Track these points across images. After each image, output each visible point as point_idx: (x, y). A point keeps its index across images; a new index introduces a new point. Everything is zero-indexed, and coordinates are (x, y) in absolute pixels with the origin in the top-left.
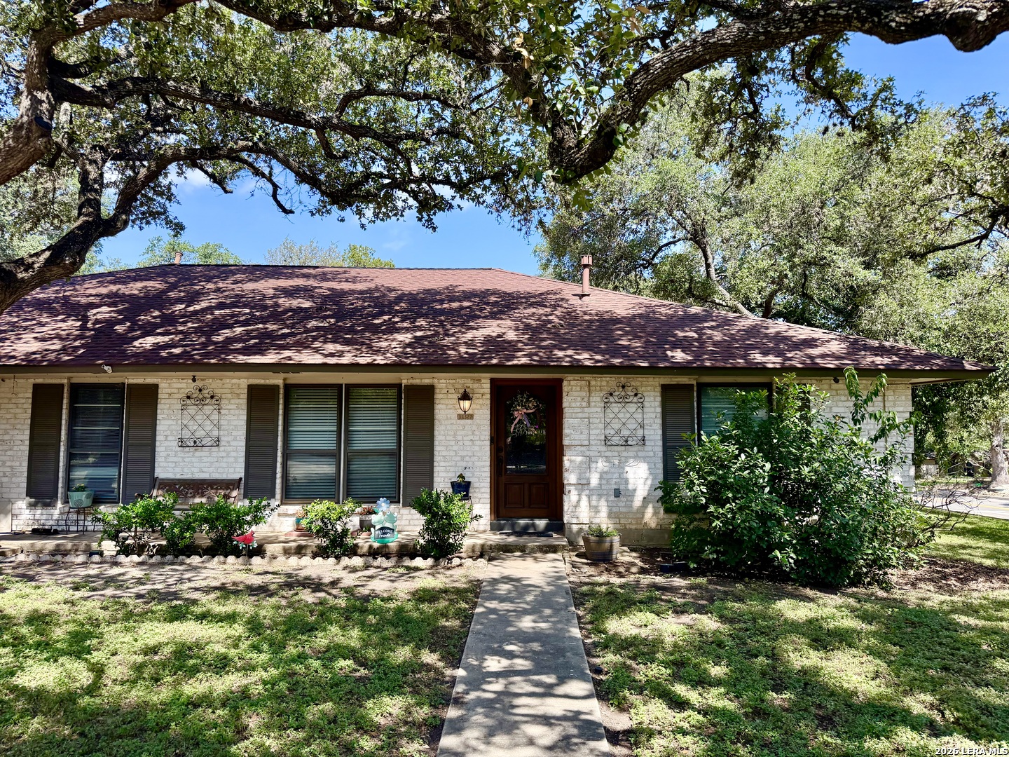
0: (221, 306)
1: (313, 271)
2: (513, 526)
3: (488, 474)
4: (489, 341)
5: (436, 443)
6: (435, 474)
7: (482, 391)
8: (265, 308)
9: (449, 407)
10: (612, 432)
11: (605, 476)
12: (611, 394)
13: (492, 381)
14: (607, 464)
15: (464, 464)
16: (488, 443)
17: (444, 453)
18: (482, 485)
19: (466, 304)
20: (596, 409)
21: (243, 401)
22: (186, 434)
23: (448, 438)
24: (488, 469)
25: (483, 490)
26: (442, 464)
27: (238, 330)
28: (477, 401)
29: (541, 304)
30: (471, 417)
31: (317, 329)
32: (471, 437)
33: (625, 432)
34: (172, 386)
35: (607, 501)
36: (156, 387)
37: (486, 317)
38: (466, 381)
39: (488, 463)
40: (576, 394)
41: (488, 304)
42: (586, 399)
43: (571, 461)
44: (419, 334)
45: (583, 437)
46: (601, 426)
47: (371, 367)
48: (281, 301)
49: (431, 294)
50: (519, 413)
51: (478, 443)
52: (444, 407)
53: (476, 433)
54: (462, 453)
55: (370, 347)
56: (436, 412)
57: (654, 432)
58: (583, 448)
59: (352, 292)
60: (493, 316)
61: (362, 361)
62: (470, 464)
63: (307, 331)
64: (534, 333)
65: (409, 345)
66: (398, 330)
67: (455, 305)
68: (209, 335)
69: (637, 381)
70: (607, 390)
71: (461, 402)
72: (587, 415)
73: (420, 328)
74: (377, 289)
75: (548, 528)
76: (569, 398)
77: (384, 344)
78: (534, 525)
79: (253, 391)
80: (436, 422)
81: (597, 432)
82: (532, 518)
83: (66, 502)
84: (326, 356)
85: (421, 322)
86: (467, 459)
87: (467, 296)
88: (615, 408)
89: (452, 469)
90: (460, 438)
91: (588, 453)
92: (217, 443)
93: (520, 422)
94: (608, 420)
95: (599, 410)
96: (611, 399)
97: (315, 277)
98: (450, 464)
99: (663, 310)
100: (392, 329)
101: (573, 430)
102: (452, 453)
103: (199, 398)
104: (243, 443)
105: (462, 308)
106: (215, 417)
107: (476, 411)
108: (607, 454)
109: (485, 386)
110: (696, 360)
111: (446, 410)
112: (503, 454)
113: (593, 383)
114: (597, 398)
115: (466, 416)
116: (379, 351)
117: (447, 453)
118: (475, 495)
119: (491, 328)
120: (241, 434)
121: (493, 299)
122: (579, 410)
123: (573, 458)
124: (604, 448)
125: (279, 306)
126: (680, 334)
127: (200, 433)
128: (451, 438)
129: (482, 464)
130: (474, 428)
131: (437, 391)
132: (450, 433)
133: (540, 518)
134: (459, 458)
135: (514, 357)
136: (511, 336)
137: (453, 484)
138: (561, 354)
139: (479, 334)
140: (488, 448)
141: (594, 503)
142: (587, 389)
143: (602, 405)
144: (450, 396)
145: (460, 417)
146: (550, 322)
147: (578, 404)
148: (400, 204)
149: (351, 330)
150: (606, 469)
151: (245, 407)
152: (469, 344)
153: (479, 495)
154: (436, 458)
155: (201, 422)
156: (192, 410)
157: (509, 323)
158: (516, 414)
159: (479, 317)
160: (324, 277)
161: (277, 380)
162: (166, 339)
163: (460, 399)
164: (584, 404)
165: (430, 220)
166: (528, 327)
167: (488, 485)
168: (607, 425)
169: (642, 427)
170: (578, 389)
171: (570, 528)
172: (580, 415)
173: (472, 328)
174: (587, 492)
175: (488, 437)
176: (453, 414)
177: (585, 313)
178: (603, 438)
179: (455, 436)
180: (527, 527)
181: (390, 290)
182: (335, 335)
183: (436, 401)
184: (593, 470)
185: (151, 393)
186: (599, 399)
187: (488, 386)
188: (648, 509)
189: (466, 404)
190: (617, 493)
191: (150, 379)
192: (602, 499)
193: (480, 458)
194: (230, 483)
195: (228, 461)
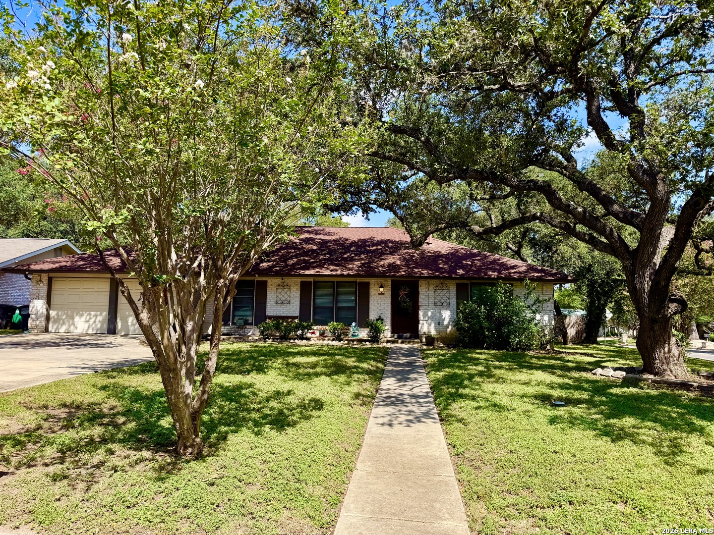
0: (281, 248)
1: (310, 229)
3: (390, 316)
4: (390, 265)
5: (370, 304)
6: (370, 315)
7: (388, 285)
8: (299, 249)
9: (375, 290)
10: (437, 301)
12: (437, 286)
13: (392, 281)
15: (381, 312)
16: (390, 304)
17: (373, 308)
18: (388, 319)
19: (379, 247)
20: (431, 292)
21: (299, 287)
22: (278, 299)
23: (375, 302)
24: (390, 314)
25: (388, 321)
26: (372, 312)
27: (295, 260)
28: (386, 288)
30: (383, 294)
31: (324, 260)
32: (384, 302)
33: (442, 301)
34: (273, 282)
36: (266, 282)
37: (388, 254)
38: (382, 281)
39: (390, 312)
40: (424, 286)
41: (388, 247)
42: (428, 288)
43: (421, 312)
44: (363, 262)
45: (426, 302)
46: (433, 298)
47: (349, 275)
48: (304, 246)
49: (364, 241)
50: (402, 293)
51: (386, 304)
52: (373, 290)
53: (386, 300)
54: (380, 308)
55: (346, 268)
56: (370, 292)
57: (453, 301)
58: (426, 307)
59: (331, 241)
60: (392, 253)
61: (345, 273)
62: (383, 312)
63: (321, 260)
64: (407, 261)
65: (360, 267)
66: (355, 260)
67: (375, 248)
68: (285, 261)
69: (447, 282)
70: (435, 285)
72: (428, 294)
73: (363, 259)
74: (340, 239)
76: (421, 288)
77: (351, 266)
79: (302, 283)
80: (370, 296)
81: (432, 300)
82: (406, 333)
83: (233, 324)
84: (332, 271)
85: (363, 256)
86: (382, 310)
87: (380, 242)
88: (439, 291)
89: (376, 314)
90: (379, 302)
91: (428, 309)
92: (289, 302)
93: (403, 296)
94: (436, 296)
96: (437, 288)
97: (312, 232)
98: (375, 312)
99: (461, 251)
100: (352, 260)
101: (423, 300)
102: (376, 308)
103: (283, 286)
104: (299, 303)
105: (378, 249)
106: (288, 293)
107: (386, 292)
108: (435, 308)
110: (466, 273)
111: (374, 292)
112: (396, 309)
113: (430, 281)
114: (431, 288)
115: (382, 294)
116: (350, 269)
118: (385, 322)
119: (390, 259)
120: (298, 299)
121: (390, 245)
122: (425, 292)
123: (422, 310)
124: (434, 306)
125: (304, 248)
126: (464, 262)
127: (283, 299)
129: (388, 312)
130: (385, 298)
131: (371, 284)
132: (375, 300)
133: (409, 333)
134: (379, 310)
135: (399, 272)
136: (398, 263)
137: (377, 318)
138: (416, 270)
139: (386, 262)
140: (390, 306)
142: (428, 285)
143: (434, 290)
144: (376, 286)
145: (379, 294)
146: (414, 256)
147: (425, 290)
148: (355, 210)
149: (336, 260)
151: (299, 289)
152: (383, 266)
153: (387, 324)
154: (370, 310)
155: (283, 295)
156: (280, 290)
157: (398, 257)
159: (385, 254)
160: (316, 232)
161: (311, 279)
162: (271, 263)
163: (379, 287)
164: (427, 290)
165: (367, 217)
166: (405, 258)
167: (390, 320)
168: (435, 298)
169: (449, 299)
170: (424, 284)
171: (421, 336)
172: (425, 294)
173: (383, 259)
175: (390, 302)
176: (377, 293)
177: (429, 252)
178: (434, 303)
179: (377, 301)
181: (347, 240)
182: (331, 262)
183: (370, 288)
185: (265, 284)
187: (390, 283)
188: (449, 330)
189: (382, 289)
190: (439, 324)
191: (264, 279)
192: (433, 325)
193: (387, 310)
194: (294, 318)
195: (293, 309)
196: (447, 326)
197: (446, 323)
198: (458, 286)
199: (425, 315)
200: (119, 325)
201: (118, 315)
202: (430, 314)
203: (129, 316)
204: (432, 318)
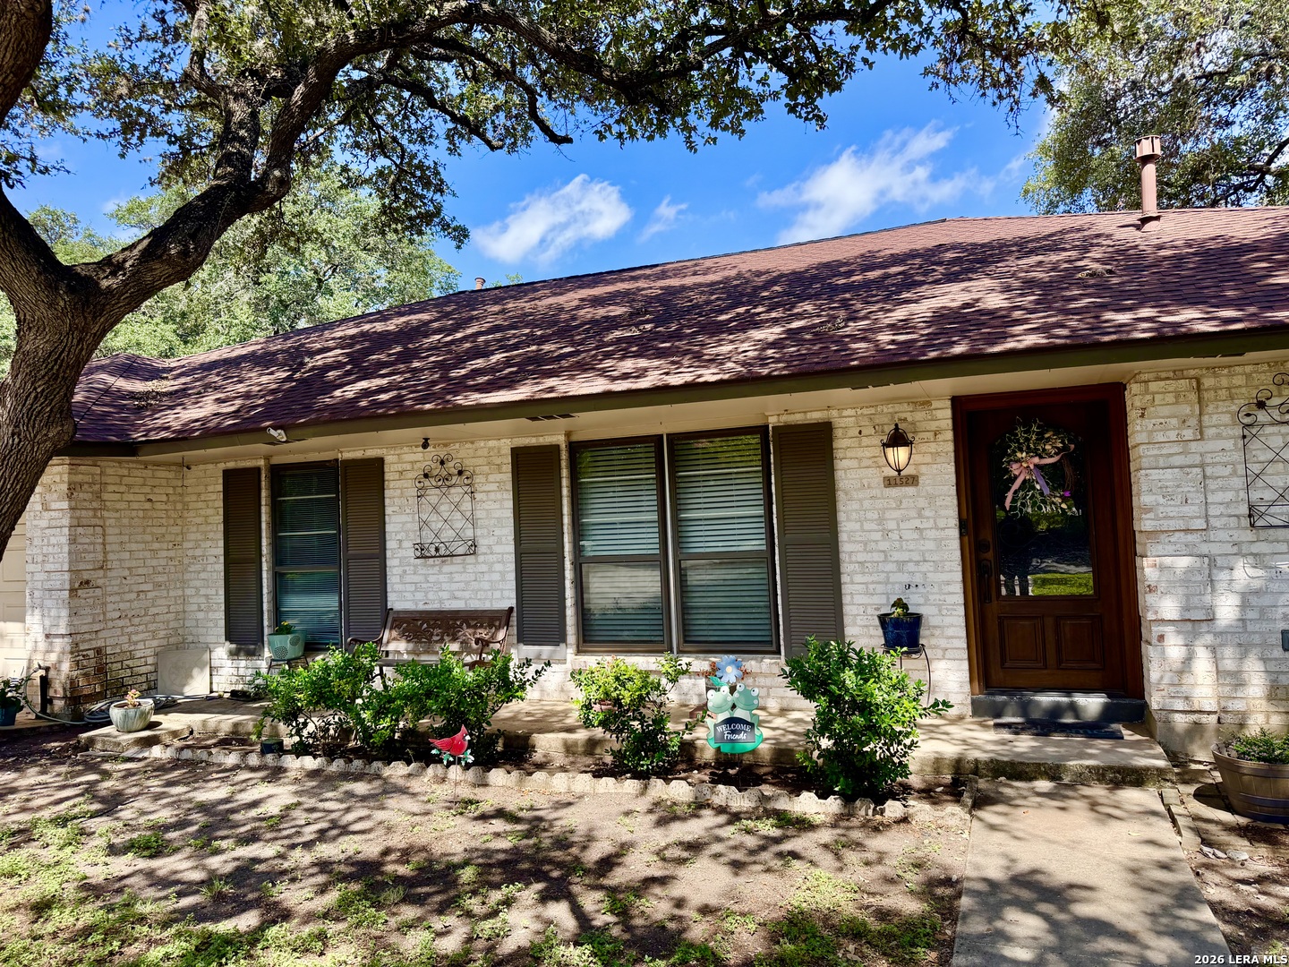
0: (492, 330)
1: (648, 272)
2: (1024, 709)
3: (961, 599)
4: (943, 316)
5: (843, 537)
6: (846, 599)
7: (933, 425)
8: (554, 324)
9: (866, 462)
10: (1269, 495)
11: (1254, 600)
12: (1261, 405)
13: (958, 403)
14: (1260, 573)
15: (905, 578)
16: (955, 533)
17: (861, 557)
18: (948, 620)
19: (895, 270)
20: (1222, 443)
21: (507, 477)
22: (427, 536)
23: (867, 526)
24: (958, 588)
25: (950, 632)
26: (858, 578)
28: (924, 448)
29: (1055, 248)
30: (913, 480)
31: (619, 341)
32: (917, 523)
34: (401, 459)
35: (1264, 660)
36: (380, 462)
37: (937, 282)
38: (898, 407)
39: (959, 576)
40: (1166, 411)
41: (940, 263)
42: (1193, 422)
43: (1162, 568)
44: (796, 325)
45: (1190, 510)
46: (1239, 482)
49: (832, 266)
50: (1023, 467)
51: (932, 534)
52: (854, 463)
53: (927, 513)
54: (897, 556)
56: (839, 474)
58: (1190, 538)
59: (698, 286)
60: (951, 278)
62: (918, 579)
63: (601, 346)
65: (773, 345)
66: (757, 325)
67: (874, 274)
68: (448, 370)
70: (1247, 394)
71: (890, 451)
72: (1197, 459)
73: (799, 316)
74: (738, 276)
75: (1108, 714)
76: (1148, 423)
77: (725, 349)
78: (1073, 708)
79: (518, 454)
80: (840, 496)
81: (1228, 497)
82: (1068, 690)
85: (805, 307)
86: (911, 567)
88: (1274, 437)
89: (880, 588)
90: (891, 525)
91: (1204, 549)
92: (473, 549)
93: (1027, 485)
94: (1256, 468)
95: (1229, 444)
96: (1262, 416)
97: (648, 277)
98: (875, 578)
100: (749, 323)
101: (1159, 496)
102: (878, 557)
103: (442, 477)
104: (511, 548)
105: (887, 276)
106: (466, 506)
107: (923, 469)
108: (1255, 548)
109: (939, 414)
111: (858, 470)
112: (990, 555)
113: (1208, 382)
114: (1220, 418)
115: (901, 479)
117: (867, 557)
118: (933, 641)
119: (948, 296)
120: (507, 532)
121: (950, 255)
122: (1176, 449)
123: (1168, 561)
124: (1249, 535)
125: (576, 319)
127: (448, 535)
128: (874, 526)
129: (945, 577)
130: (922, 503)
131: (838, 433)
132: (870, 515)
133: (1087, 690)
134: (891, 567)
135: (1004, 337)
136: (995, 301)
137: (883, 619)
139: (923, 309)
140: (955, 544)
141: (1229, 664)
142: (1193, 397)
143: (1238, 431)
144: (865, 441)
145: (889, 482)
146: (1081, 269)
147: (1172, 435)
149: (677, 335)
150: (1257, 584)
151: (510, 486)
153: (943, 643)
154: (846, 568)
155: (448, 516)
156: (433, 496)
157: (987, 282)
158: (1015, 469)
159: (922, 283)
160: (661, 275)
161: (553, 434)
162: (384, 381)
163: (885, 445)
164: (1188, 434)
167: (962, 621)
168: (1251, 481)
170: (1170, 398)
171: (1167, 722)
172: (1178, 460)
173: (908, 302)
174: (1209, 639)
175: (954, 522)
176: (875, 476)
178: (1244, 510)
179: (881, 520)
180: (1056, 711)
181: (762, 273)
182: (645, 347)
183: (838, 454)
184: (1221, 586)
185: (373, 471)
186: (1226, 419)
187: (948, 413)
189: (901, 454)
191: (372, 452)
193: (938, 566)
194: (499, 618)
195: (492, 578)
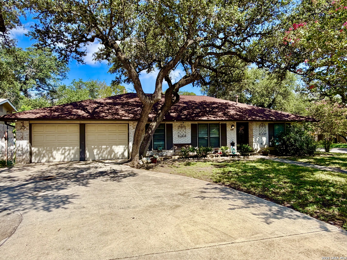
3: (236, 141)
5: (227, 135)
6: (227, 141)
10: (261, 132)
12: (260, 125)
14: (259, 138)
20: (258, 128)
21: (190, 127)
22: (179, 134)
29: (230, 106)
33: (263, 132)
34: (176, 125)
36: (172, 124)
38: (232, 123)
40: (254, 125)
45: (256, 133)
50: (241, 129)
51: (234, 135)
53: (234, 133)
57: (267, 132)
58: (256, 136)
62: (233, 139)
65: (224, 115)
68: (182, 113)
69: (264, 123)
79: (192, 124)
80: (227, 131)
81: (258, 133)
83: (154, 149)
88: (261, 128)
90: (231, 134)
92: (185, 136)
94: (260, 130)
98: (229, 139)
100: (214, 112)
101: (254, 132)
103: (181, 127)
104: (190, 136)
106: (185, 130)
108: (259, 136)
109: (235, 124)
111: (228, 129)
115: (233, 130)
117: (229, 137)
120: (190, 134)
123: (254, 137)
126: (266, 113)
127: (182, 134)
128: (229, 134)
129: (235, 139)
131: (227, 125)
134: (231, 138)
136: (238, 113)
137: (231, 143)
138: (253, 117)
140: (236, 136)
142: (256, 124)
144: (229, 126)
147: (255, 127)
154: (227, 138)
155: (182, 132)
156: (180, 129)
161: (196, 123)
162: (175, 114)
167: (236, 143)
169: (265, 131)
172: (255, 129)
174: (257, 144)
175: (236, 134)
176: (230, 129)
183: (227, 127)
186: (258, 126)
188: (266, 146)
189: (233, 127)
190: (261, 144)
191: (171, 123)
192: (259, 145)
194: (189, 144)
195: (188, 140)
196: (265, 145)
197: (264, 144)
198: (269, 124)
199: (256, 140)
200: (88, 154)
201: (86, 148)
202: (257, 139)
203: (95, 148)
204: (258, 142)
